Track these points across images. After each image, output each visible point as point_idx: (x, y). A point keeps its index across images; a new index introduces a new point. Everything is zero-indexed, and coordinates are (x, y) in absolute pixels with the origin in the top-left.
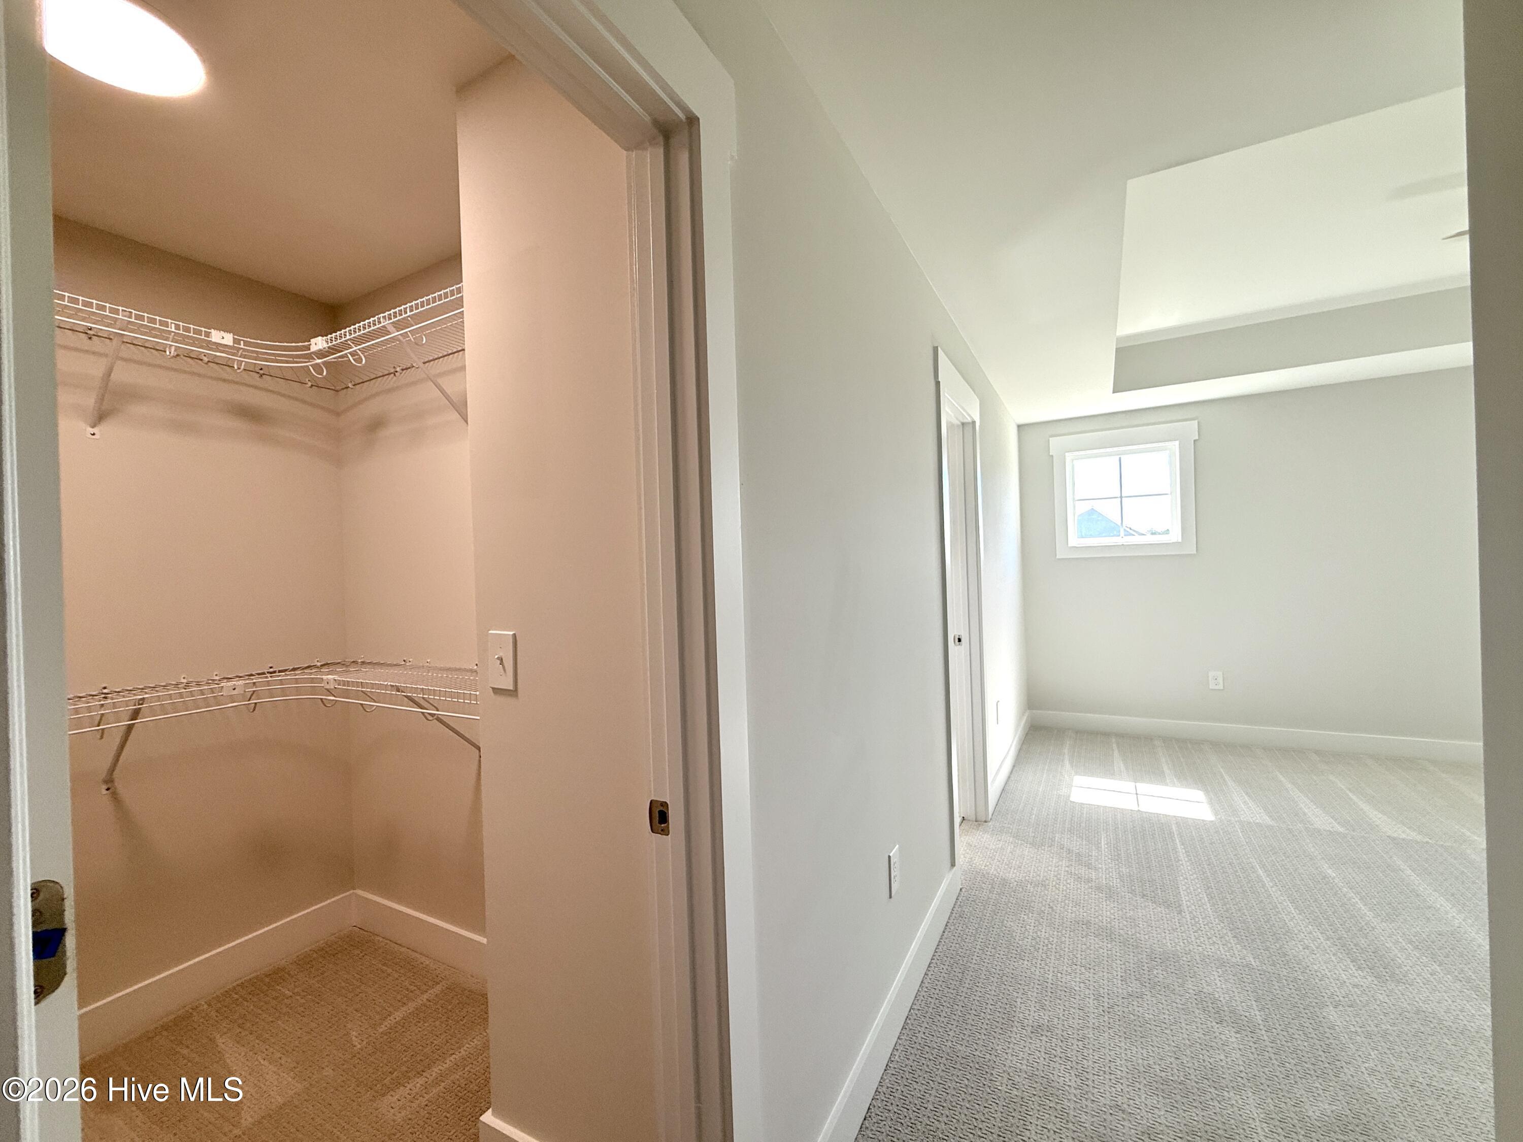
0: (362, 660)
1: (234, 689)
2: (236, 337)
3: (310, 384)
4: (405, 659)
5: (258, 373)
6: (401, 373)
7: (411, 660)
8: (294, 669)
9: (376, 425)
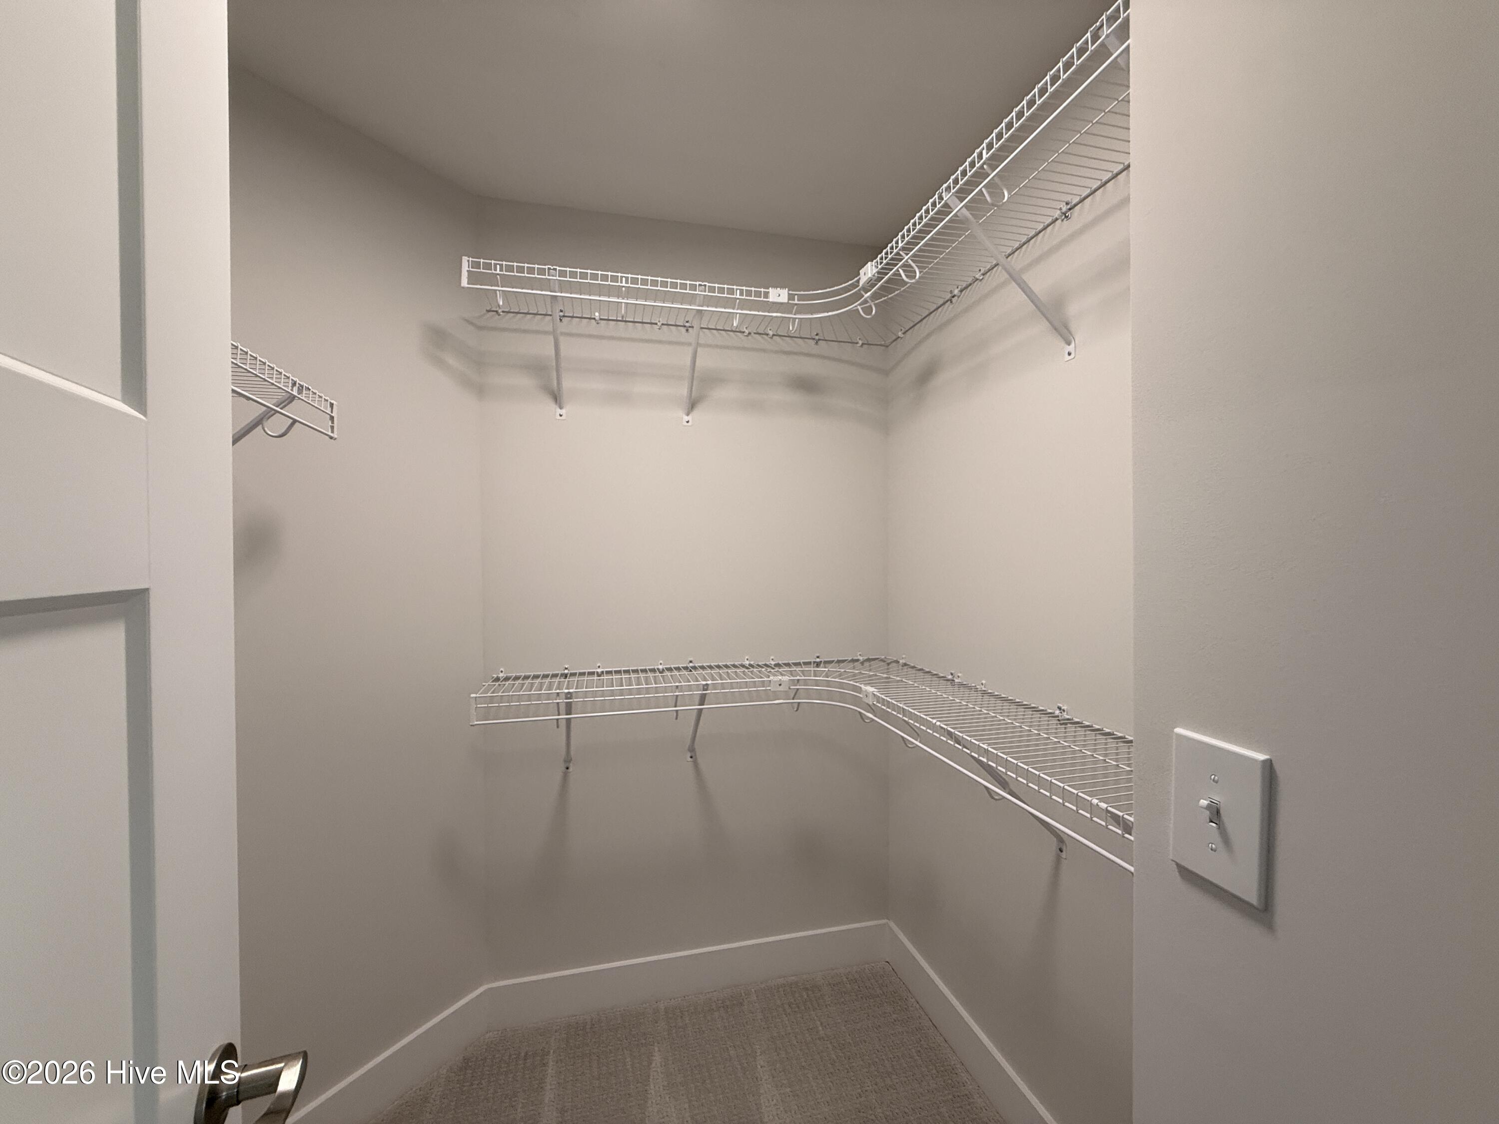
0: (904, 662)
1: (780, 685)
2: (790, 292)
3: (860, 342)
4: (953, 672)
5: (814, 339)
6: (959, 297)
7: (960, 675)
8: (839, 662)
9: (927, 375)
